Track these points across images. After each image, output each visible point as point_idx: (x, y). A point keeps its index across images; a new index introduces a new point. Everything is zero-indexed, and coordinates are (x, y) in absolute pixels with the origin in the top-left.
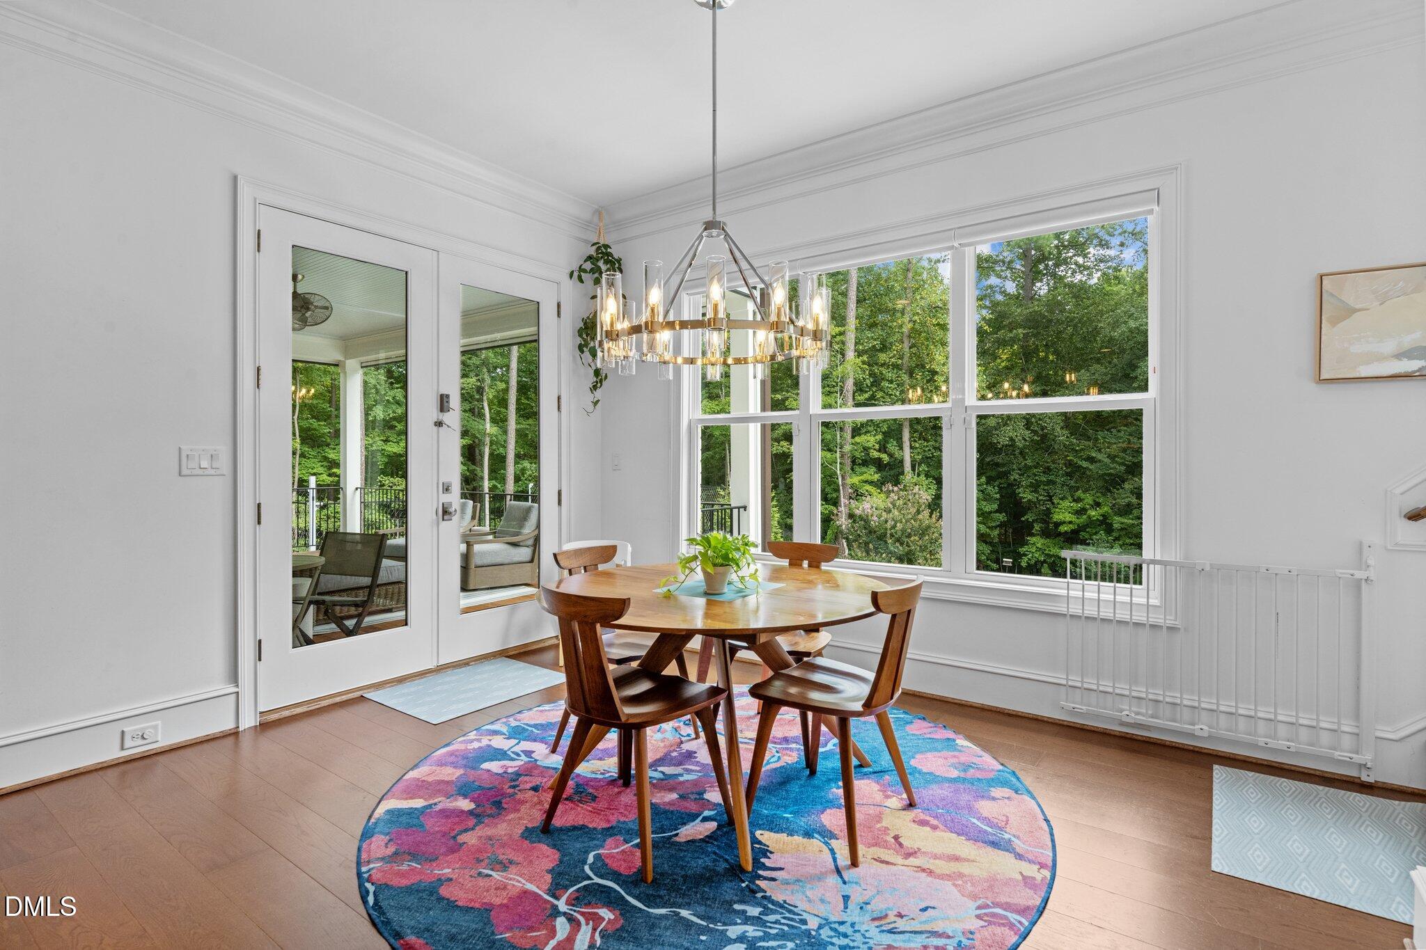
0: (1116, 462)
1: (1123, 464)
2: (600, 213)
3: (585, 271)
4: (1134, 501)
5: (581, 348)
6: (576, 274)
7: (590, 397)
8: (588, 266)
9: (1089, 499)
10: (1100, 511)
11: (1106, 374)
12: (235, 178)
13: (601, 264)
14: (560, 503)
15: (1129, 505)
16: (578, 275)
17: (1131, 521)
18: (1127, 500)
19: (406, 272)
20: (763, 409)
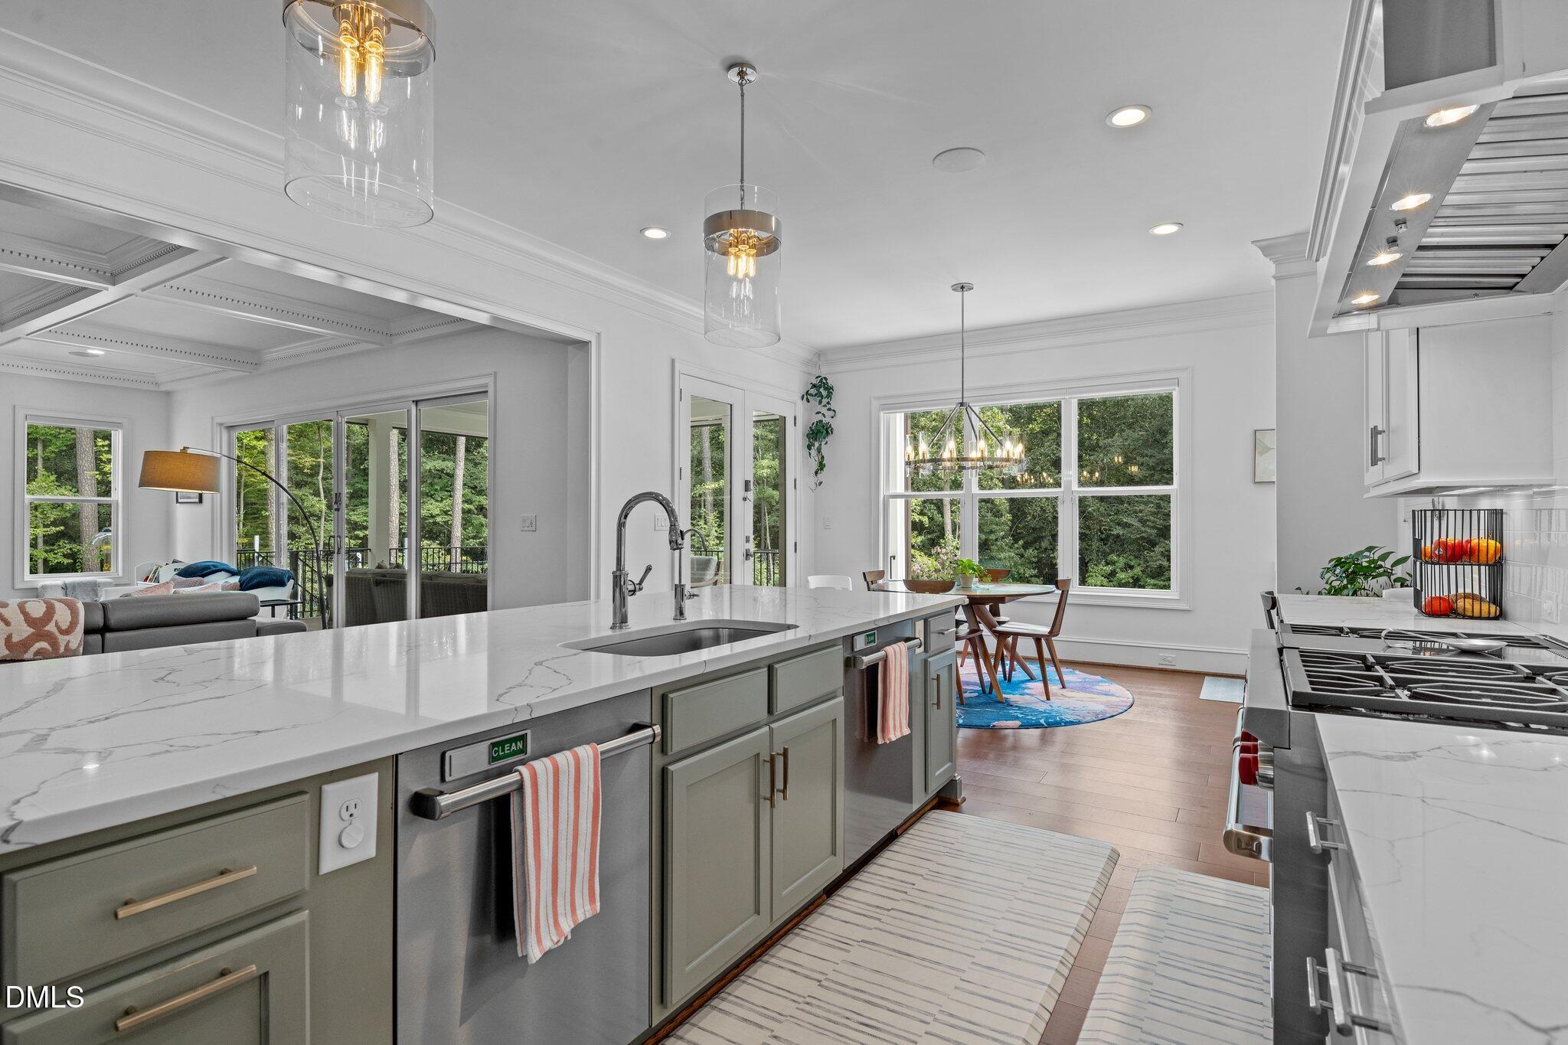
0: (1148, 526)
1: (1153, 527)
2: (819, 355)
3: (811, 395)
4: (1165, 563)
5: (809, 447)
6: (805, 397)
7: (813, 479)
8: (813, 391)
9: (1121, 561)
10: (1130, 573)
11: (1138, 440)
12: (673, 361)
13: (822, 390)
14: (796, 551)
15: (1161, 567)
16: (806, 396)
17: (1162, 583)
18: (1158, 563)
19: (731, 405)
20: (906, 488)
